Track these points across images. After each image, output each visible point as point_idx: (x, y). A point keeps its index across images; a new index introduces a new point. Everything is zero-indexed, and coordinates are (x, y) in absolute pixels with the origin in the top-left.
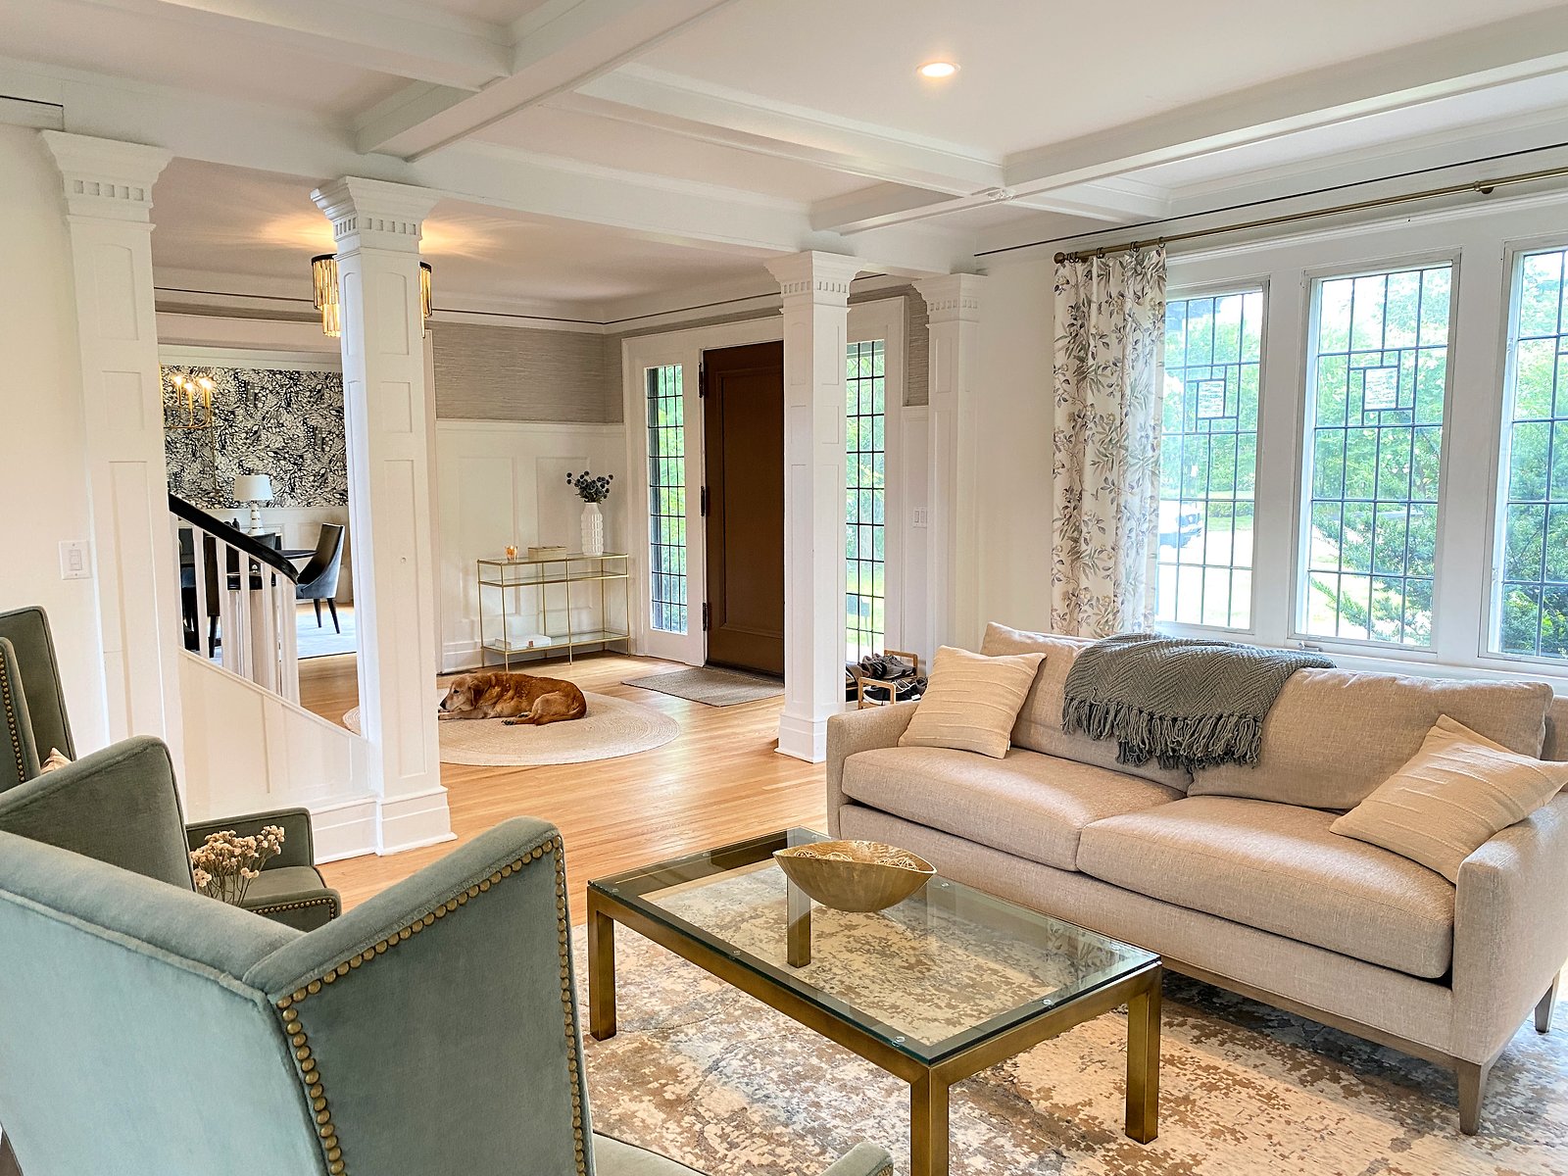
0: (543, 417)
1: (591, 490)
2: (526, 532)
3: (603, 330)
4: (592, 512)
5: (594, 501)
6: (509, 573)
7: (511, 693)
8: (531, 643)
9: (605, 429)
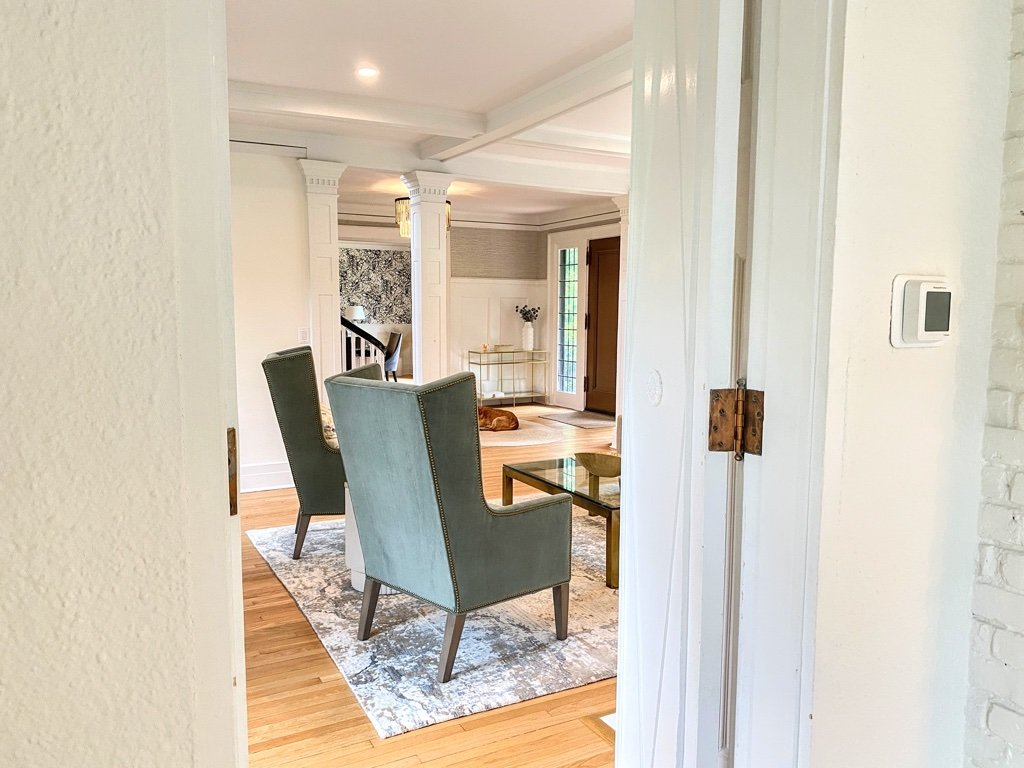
1: (528, 315)
2: (494, 337)
3: (538, 229)
4: (528, 326)
5: (529, 321)
6: (484, 359)
8: (493, 396)
9: (537, 282)
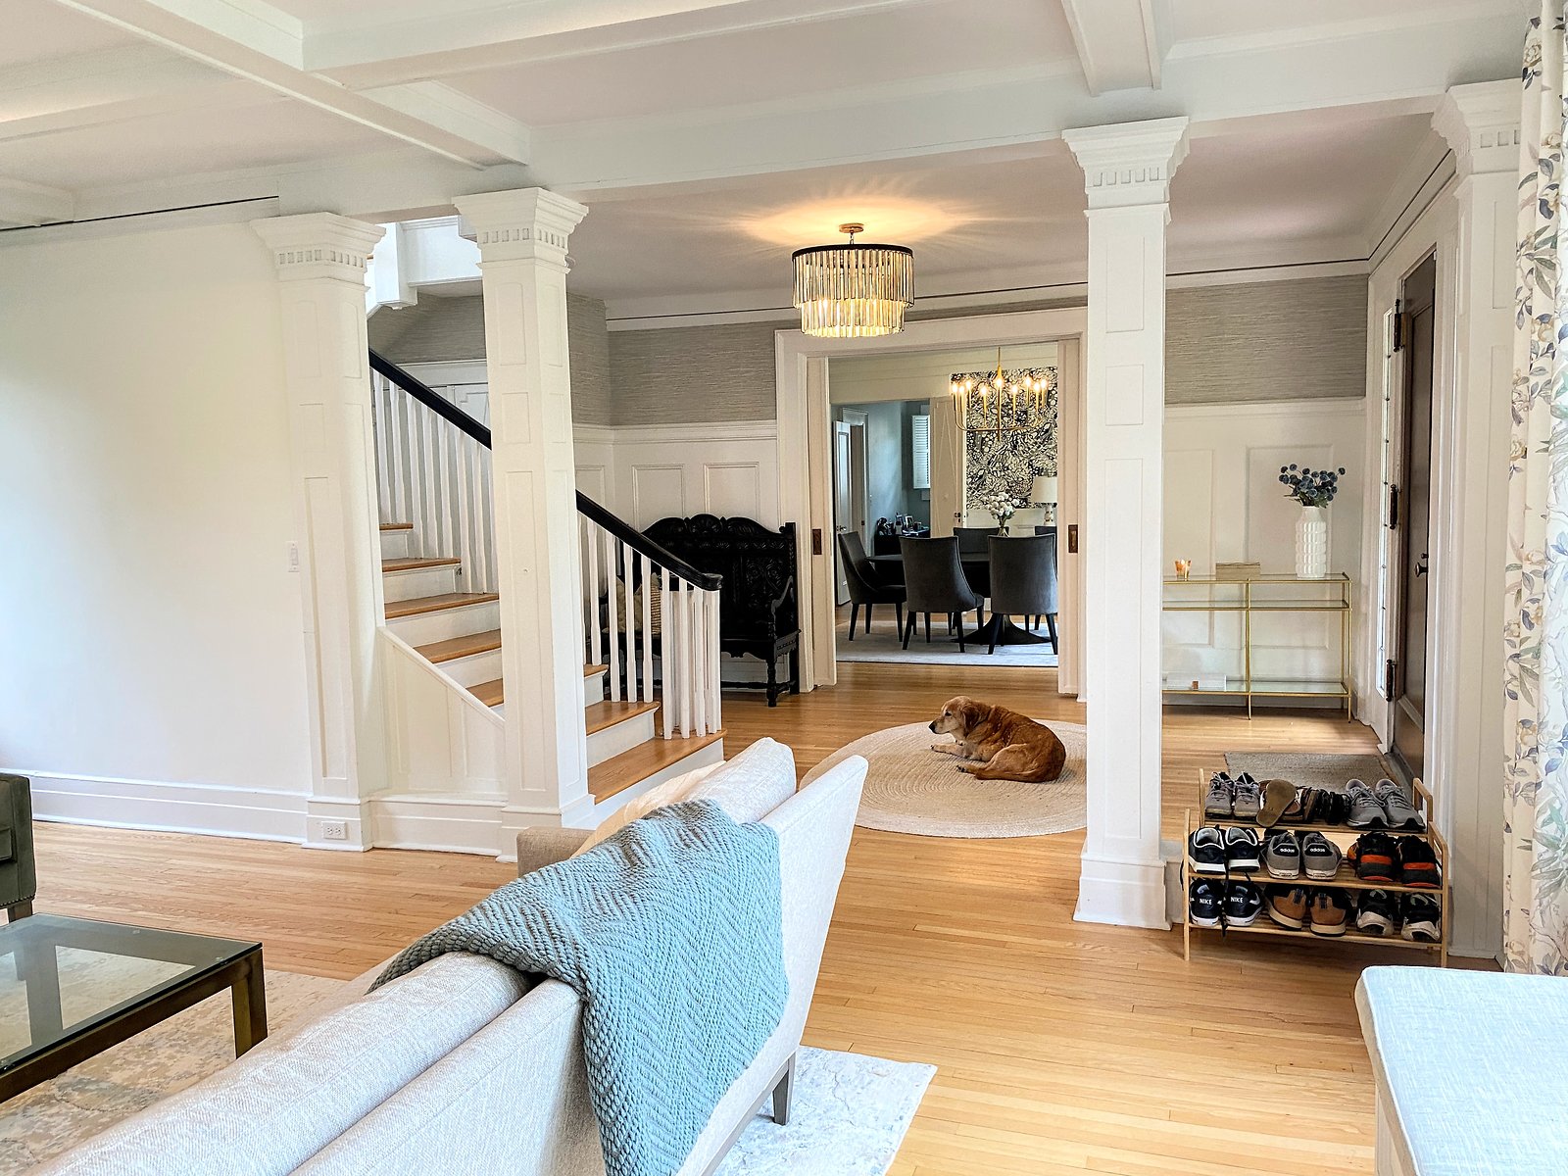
0: (1262, 395)
3: (1367, 268)
4: (1309, 517)
5: (1313, 503)
7: (998, 734)
8: (1196, 684)
